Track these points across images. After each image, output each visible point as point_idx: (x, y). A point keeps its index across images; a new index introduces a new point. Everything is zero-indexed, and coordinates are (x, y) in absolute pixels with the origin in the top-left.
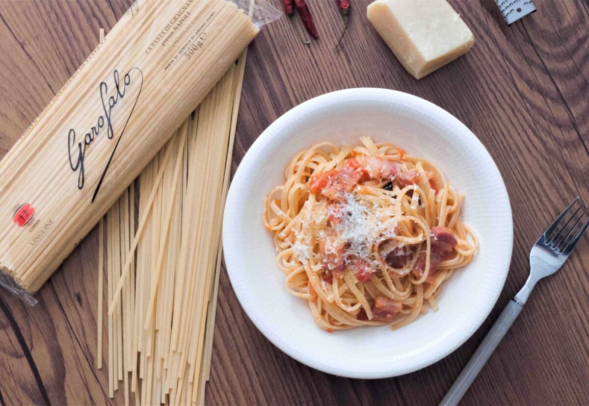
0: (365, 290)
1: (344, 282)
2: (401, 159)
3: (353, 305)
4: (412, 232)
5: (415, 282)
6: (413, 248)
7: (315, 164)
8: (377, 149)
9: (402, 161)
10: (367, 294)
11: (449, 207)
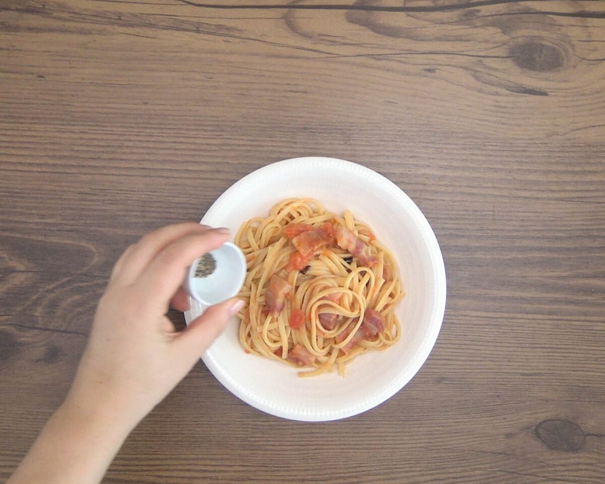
0: (291, 334)
1: (277, 320)
2: (370, 242)
3: (275, 342)
4: (351, 305)
5: (334, 346)
6: (346, 319)
7: (298, 215)
8: (354, 225)
9: (369, 244)
10: (290, 338)
11: (390, 299)
